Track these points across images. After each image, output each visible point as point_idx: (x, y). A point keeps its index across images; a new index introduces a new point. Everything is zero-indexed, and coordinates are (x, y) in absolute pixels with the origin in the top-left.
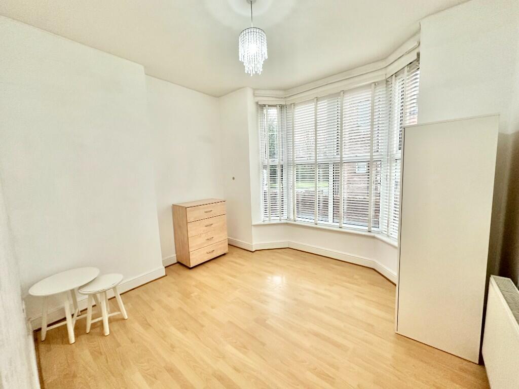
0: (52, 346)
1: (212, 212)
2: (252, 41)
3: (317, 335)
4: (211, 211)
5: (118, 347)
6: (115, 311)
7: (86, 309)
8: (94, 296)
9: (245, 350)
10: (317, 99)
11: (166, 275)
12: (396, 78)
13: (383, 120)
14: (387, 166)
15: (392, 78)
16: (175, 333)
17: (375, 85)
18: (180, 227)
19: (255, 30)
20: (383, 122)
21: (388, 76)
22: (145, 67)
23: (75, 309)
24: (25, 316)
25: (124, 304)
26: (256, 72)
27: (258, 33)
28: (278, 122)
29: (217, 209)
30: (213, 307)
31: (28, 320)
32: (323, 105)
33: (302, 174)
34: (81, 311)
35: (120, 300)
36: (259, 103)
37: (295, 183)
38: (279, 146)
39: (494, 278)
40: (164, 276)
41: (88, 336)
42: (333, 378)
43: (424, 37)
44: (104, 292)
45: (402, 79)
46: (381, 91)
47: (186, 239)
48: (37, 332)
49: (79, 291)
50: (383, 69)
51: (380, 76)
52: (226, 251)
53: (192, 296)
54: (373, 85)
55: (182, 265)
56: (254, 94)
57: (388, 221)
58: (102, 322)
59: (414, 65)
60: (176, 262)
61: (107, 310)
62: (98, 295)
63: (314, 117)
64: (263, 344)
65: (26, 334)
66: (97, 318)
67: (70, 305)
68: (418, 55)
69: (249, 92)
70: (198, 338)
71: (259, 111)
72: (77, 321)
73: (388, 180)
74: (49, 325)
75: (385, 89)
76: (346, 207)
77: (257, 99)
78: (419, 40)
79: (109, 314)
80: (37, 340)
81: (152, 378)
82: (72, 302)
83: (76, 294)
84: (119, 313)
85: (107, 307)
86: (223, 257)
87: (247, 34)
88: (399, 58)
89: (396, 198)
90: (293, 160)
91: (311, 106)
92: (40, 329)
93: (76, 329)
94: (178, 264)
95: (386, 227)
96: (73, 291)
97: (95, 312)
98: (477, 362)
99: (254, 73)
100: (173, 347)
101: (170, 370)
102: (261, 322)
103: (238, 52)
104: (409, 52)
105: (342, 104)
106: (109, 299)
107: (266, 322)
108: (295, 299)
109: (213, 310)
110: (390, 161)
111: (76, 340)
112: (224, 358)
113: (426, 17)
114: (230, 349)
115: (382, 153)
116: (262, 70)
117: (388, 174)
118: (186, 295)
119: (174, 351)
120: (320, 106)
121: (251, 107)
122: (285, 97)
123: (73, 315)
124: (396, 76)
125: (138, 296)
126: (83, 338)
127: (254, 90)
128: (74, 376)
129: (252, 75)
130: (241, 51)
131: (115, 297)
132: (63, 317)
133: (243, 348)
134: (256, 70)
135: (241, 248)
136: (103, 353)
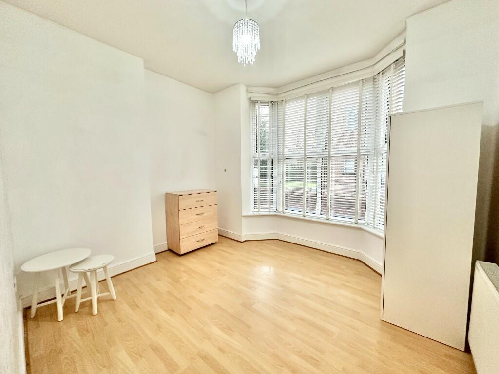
0: (41, 324)
1: (203, 202)
2: (246, 32)
3: (302, 319)
4: (203, 200)
5: (105, 326)
6: (104, 292)
7: (76, 290)
8: (84, 274)
9: (231, 332)
10: (307, 96)
11: (156, 261)
12: (383, 75)
13: (371, 116)
14: (374, 159)
15: (379, 76)
16: (162, 314)
17: (363, 82)
18: (172, 214)
19: (248, 22)
20: (370, 117)
21: (375, 74)
22: (144, 62)
23: (66, 289)
24: (16, 291)
25: (114, 286)
26: (249, 62)
27: (251, 25)
28: (269, 117)
29: (208, 199)
30: (201, 291)
31: (20, 297)
32: (313, 102)
33: (291, 174)
34: (72, 292)
35: (110, 282)
36: (252, 99)
37: (285, 183)
38: (270, 140)
39: (480, 263)
40: (155, 262)
41: (77, 315)
42: (318, 361)
43: (410, 35)
44: (94, 271)
45: (388, 76)
46: (368, 88)
47: (177, 227)
48: (27, 310)
49: (71, 269)
50: (371, 68)
51: (368, 74)
52: (215, 240)
53: (180, 281)
54: (361, 82)
55: (173, 252)
56: (247, 90)
57: (375, 213)
58: (91, 302)
59: (400, 62)
60: (167, 249)
61: (97, 291)
62: (89, 274)
63: (304, 113)
64: (249, 327)
65: (16, 310)
66: (86, 298)
67: (61, 285)
68: (404, 52)
69: (243, 89)
70: (186, 320)
71: (252, 107)
72: (67, 300)
73: (375, 173)
74: (38, 304)
75: (372, 86)
76: (333, 202)
77: (250, 95)
78: (405, 38)
79: (98, 294)
80: (26, 317)
81: (137, 355)
82: (63, 282)
83: (67, 273)
84: (108, 293)
85: (96, 287)
86: (212, 246)
87: (241, 25)
88: (386, 56)
89: (382, 200)
90: (283, 155)
91: (302, 103)
92: (30, 307)
93: (65, 307)
94: (168, 251)
95: (373, 219)
96: (64, 269)
97: (84, 292)
98: (463, 349)
99: (247, 63)
100: (159, 327)
101: (156, 349)
102: (248, 305)
103: (232, 43)
104: (395, 50)
105: (331, 101)
106: (99, 282)
107: (253, 306)
108: (282, 286)
109: (201, 294)
110: (377, 154)
111: (64, 318)
112: (209, 339)
113: (411, 15)
114: (216, 331)
115: (369, 148)
116: (254, 60)
117: (375, 167)
118: (176, 280)
119: (160, 331)
120: (310, 103)
121: (244, 103)
122: (277, 94)
123: (63, 295)
124: (382, 74)
125: (128, 279)
126: (72, 316)
127: (247, 86)
128: (60, 352)
129: (244, 65)
130: (235, 42)
131: (105, 280)
132: (53, 297)
133: (228, 330)
134: (249, 60)
135: (230, 239)
136: (89, 330)
